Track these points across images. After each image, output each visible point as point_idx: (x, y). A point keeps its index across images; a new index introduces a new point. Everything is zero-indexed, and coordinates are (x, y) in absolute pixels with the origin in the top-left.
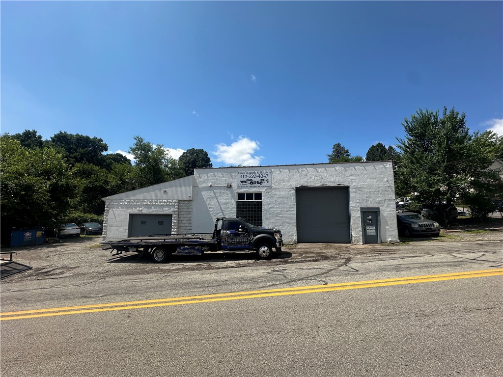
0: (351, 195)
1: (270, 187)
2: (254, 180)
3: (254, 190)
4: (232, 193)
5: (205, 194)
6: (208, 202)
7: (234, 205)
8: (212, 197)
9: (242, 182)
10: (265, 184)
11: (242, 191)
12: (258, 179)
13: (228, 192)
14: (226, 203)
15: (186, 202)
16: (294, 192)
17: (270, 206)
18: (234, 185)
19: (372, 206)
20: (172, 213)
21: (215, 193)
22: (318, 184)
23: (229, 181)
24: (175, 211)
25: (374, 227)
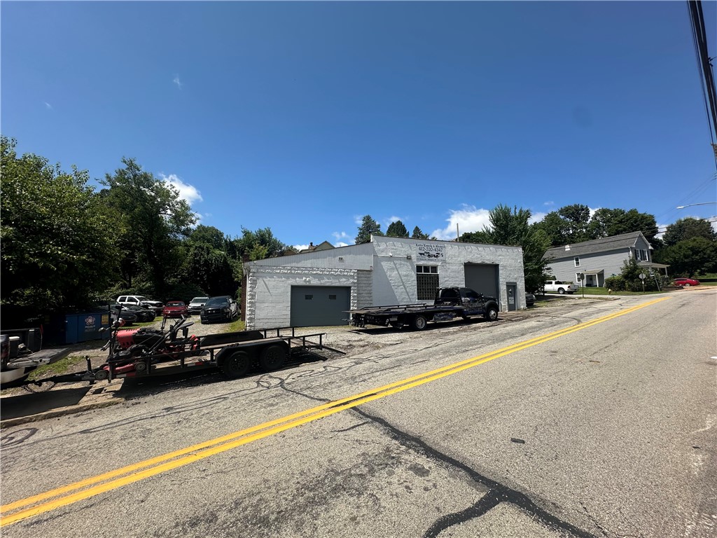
0: (500, 272)
1: (444, 261)
2: (431, 253)
3: (431, 263)
4: (412, 264)
5: (386, 265)
6: (388, 273)
7: (415, 278)
8: (393, 269)
9: (421, 254)
10: (440, 258)
11: (421, 263)
12: (434, 253)
13: (408, 264)
14: (406, 276)
15: (364, 272)
16: (463, 267)
17: (446, 279)
18: (414, 257)
19: (512, 281)
20: (350, 285)
21: (395, 264)
22: (479, 262)
23: (409, 252)
24: (353, 283)
25: (513, 298)
